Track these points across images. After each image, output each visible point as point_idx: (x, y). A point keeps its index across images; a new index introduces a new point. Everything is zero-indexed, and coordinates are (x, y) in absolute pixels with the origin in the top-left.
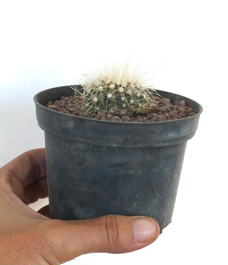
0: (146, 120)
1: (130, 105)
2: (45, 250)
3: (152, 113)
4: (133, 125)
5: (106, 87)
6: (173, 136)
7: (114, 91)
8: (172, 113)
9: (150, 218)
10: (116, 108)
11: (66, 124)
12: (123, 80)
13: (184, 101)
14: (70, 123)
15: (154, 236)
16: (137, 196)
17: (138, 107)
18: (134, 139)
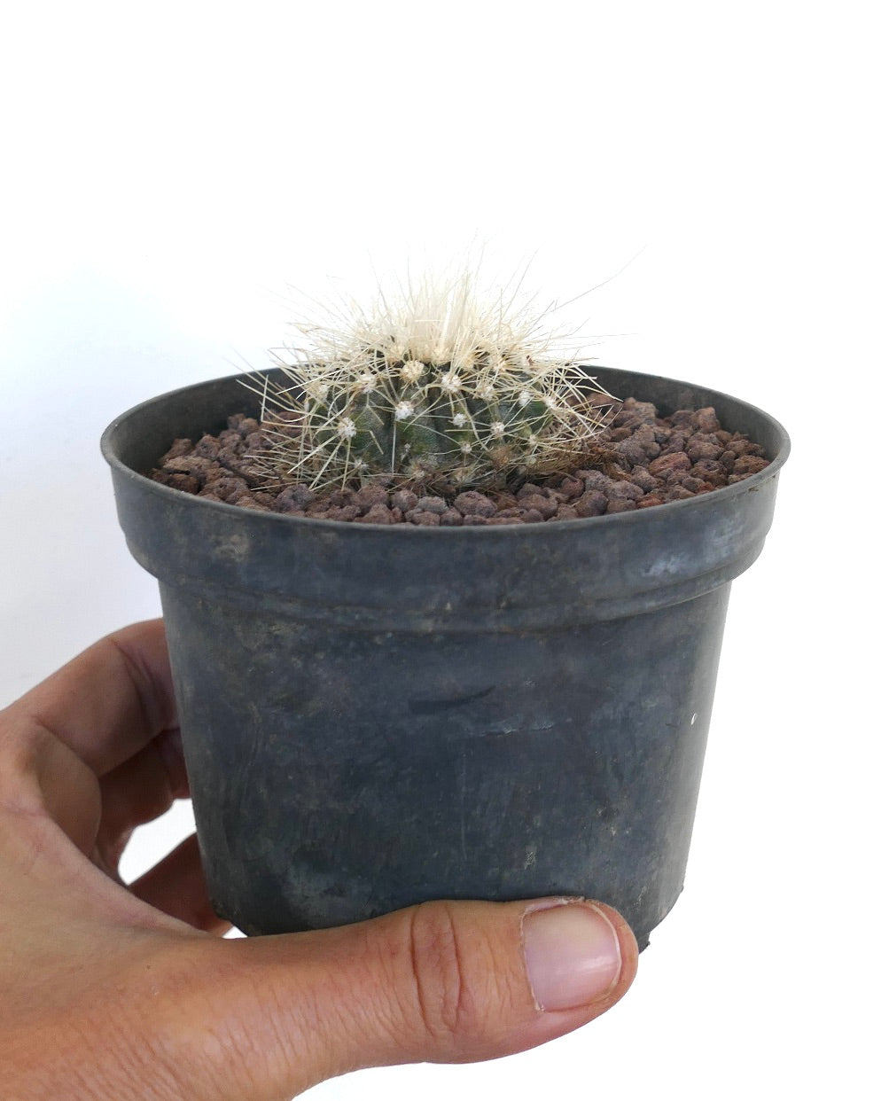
0: (559, 501)
1: (488, 446)
2: (154, 1090)
3: (583, 473)
4: (496, 537)
5: (387, 374)
6: (673, 569)
7: (421, 389)
8: (666, 463)
9: (594, 906)
10: (432, 461)
11: (218, 543)
12: (458, 342)
13: (711, 410)
14: (235, 538)
15: (615, 983)
16: (538, 821)
17: (525, 448)
18: (510, 594)
